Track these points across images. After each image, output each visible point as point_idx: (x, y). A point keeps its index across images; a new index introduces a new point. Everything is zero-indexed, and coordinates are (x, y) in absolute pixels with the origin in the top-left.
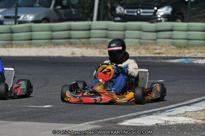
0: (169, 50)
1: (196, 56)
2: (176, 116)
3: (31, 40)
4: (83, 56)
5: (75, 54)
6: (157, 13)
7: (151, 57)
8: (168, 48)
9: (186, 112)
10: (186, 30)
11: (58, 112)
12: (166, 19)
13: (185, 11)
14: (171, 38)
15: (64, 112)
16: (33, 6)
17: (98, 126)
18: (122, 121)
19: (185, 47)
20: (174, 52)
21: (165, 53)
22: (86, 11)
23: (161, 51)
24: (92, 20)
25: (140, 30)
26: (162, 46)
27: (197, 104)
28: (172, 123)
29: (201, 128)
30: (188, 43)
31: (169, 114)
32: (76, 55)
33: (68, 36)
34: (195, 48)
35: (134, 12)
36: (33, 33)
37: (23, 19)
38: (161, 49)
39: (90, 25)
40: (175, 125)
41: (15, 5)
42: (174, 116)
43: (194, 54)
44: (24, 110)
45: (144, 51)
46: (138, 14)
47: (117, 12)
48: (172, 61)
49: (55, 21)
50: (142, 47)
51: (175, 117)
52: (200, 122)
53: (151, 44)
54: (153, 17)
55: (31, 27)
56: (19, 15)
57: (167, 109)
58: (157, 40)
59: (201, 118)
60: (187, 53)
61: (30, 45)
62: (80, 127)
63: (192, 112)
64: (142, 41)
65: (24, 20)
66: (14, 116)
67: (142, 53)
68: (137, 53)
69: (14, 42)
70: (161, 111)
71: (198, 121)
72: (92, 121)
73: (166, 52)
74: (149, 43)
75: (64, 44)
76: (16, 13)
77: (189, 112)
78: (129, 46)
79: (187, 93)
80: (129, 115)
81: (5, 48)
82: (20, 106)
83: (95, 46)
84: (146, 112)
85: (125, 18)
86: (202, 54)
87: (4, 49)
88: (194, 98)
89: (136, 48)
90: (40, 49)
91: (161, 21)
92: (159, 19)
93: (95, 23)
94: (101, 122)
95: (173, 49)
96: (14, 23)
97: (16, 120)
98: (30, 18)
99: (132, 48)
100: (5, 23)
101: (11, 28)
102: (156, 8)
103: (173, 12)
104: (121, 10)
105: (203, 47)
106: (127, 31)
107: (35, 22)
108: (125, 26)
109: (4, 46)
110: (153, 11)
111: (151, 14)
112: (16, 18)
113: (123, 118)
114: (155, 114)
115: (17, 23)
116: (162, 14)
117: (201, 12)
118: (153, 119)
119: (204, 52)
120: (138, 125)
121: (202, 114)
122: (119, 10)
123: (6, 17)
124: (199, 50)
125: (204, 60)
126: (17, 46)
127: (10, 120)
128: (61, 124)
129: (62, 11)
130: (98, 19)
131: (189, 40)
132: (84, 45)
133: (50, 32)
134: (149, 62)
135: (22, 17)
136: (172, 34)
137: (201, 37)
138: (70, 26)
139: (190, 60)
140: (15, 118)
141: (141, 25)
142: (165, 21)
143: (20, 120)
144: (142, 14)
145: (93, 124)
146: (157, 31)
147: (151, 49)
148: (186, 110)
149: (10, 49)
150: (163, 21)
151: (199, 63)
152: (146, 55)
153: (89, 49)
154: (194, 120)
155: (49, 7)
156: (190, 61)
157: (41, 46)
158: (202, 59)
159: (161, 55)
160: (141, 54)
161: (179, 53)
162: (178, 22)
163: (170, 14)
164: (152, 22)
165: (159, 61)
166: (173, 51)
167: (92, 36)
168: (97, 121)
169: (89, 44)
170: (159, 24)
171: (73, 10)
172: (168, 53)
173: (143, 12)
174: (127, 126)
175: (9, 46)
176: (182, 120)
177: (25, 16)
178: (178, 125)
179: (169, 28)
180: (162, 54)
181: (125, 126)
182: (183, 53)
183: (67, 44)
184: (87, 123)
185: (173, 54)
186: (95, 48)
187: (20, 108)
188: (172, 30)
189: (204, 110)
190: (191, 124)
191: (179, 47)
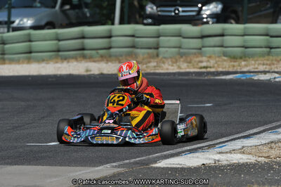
0: (219, 63)
1: (256, 70)
2: (230, 152)
3: (30, 52)
4: (102, 74)
5: (90, 71)
6: (202, 12)
7: (194, 73)
8: (217, 59)
9: (243, 147)
10: (242, 34)
11: (68, 151)
12: (215, 20)
13: (240, 9)
14: (222, 46)
16: (31, 7)
17: (122, 169)
18: (156, 162)
19: (241, 58)
20: (226, 65)
21: (213, 67)
22: (105, 12)
23: (208, 64)
24: (113, 24)
26: (210, 57)
27: (258, 136)
28: (225, 163)
29: (264, 170)
30: (246, 53)
31: (220, 150)
32: (92, 73)
33: (80, 47)
34: (256, 59)
35: (171, 11)
36: (33, 43)
37: (19, 24)
38: (208, 61)
39: (110, 31)
40: (229, 165)
41: (7, 6)
42: (227, 153)
43: (253, 67)
44: (21, 150)
45: (185, 65)
46: (176, 14)
47: (148, 12)
48: (223, 77)
49: (62, 27)
50: (182, 60)
51: (229, 155)
52: (262, 160)
53: (195, 54)
54: (197, 17)
55: (29, 35)
56: (12, 19)
57: (217, 144)
58: (203, 49)
59: (264, 155)
60: (245, 66)
61: (29, 60)
62: (98, 171)
63: (251, 146)
64: (182, 50)
65: (19, 26)
66: (8, 159)
67: (183, 67)
68: (176, 68)
69: (6, 56)
70: (210, 147)
71: (260, 159)
72: (114, 162)
73: (216, 65)
74: (192, 54)
75: (75, 58)
76: (9, 16)
77: (248, 147)
78: (165, 58)
79: (244, 120)
80: (165, 153)
82: (16, 144)
83: (118, 59)
84: (188, 148)
85: (158, 20)
86: (265, 66)
88: (254, 128)
89: (174, 60)
90: (43, 64)
91: (207, 23)
92: (205, 20)
93: (118, 28)
94: (127, 164)
95: (225, 61)
96: (6, 30)
97: (11, 164)
98: (29, 22)
99: (169, 60)
101: (2, 37)
102: (200, 5)
103: (223, 10)
104: (152, 8)
105: (266, 57)
106: (161, 38)
107: (34, 28)
108: (158, 30)
110: (196, 9)
111: (194, 13)
112: (9, 23)
113: (156, 157)
114: (200, 150)
115: (11, 30)
116: (208, 12)
117: (263, 9)
118: (198, 157)
119: (267, 64)
120: (178, 166)
121: (266, 149)
122: (150, 9)
124: (260, 62)
125: (268, 75)
126: (12, 61)
127: (2, 164)
128: (72, 168)
129: (71, 13)
130: (122, 22)
131: (246, 48)
132: (103, 58)
133: (56, 42)
134: (193, 80)
135: (17, 22)
136: (223, 41)
137: (263, 44)
138: (83, 32)
139: (248, 76)
140: (10, 161)
141: (180, 30)
142: (213, 23)
143: (16, 164)
144: (181, 14)
145: (116, 167)
146: (203, 37)
147: (195, 61)
148: (242, 145)
150: (211, 23)
151: (261, 79)
152: (188, 70)
153: (110, 64)
154: (255, 158)
155: (54, 7)
156: (248, 77)
157: (43, 60)
158: (265, 74)
159: (209, 70)
160: (181, 68)
161: (234, 66)
162: (231, 23)
163: (219, 12)
164: (195, 25)
165: (206, 78)
166: (225, 63)
167: (113, 45)
168: (121, 163)
169: (110, 56)
170: (205, 26)
171: (86, 10)
172: (218, 66)
173: (183, 11)
174: (163, 168)
176: (237, 158)
177: (21, 20)
178: (233, 165)
179: (219, 32)
180: (210, 67)
181: (159, 168)
182: (239, 66)
183: (80, 57)
184: (108, 165)
185: (225, 67)
186: (117, 62)
187: (16, 147)
188: (222, 35)
189: (268, 144)
190: (251, 164)
191: (234, 58)
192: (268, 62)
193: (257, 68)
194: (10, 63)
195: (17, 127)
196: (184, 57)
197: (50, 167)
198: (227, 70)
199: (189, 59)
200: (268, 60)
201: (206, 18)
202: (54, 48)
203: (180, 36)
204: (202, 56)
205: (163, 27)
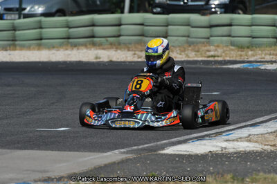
0: (227, 52)
1: (262, 60)
2: (237, 140)
3: (41, 39)
4: (111, 61)
5: (100, 58)
6: (211, 2)
7: (202, 61)
8: (225, 49)
9: (250, 135)
10: (250, 24)
11: (78, 137)
12: (223, 10)
14: (229, 36)
15: (85, 137)
17: (130, 155)
18: (163, 149)
19: (248, 48)
20: (233, 55)
21: (221, 56)
23: (216, 53)
24: (122, 12)
25: (188, 25)
26: (218, 46)
27: (265, 124)
28: (231, 150)
29: (269, 158)
30: (253, 42)
31: (226, 137)
32: (101, 60)
33: (90, 34)
34: (263, 49)
35: (180, 1)
36: (44, 30)
37: (29, 11)
38: (216, 50)
39: (120, 19)
40: (235, 153)
42: (233, 140)
43: (260, 56)
44: (31, 135)
45: (194, 53)
46: (184, 3)
47: (157, 2)
48: (231, 66)
49: (73, 14)
50: (190, 48)
51: (235, 143)
52: (268, 148)
53: (203, 43)
54: (205, 7)
55: (40, 22)
56: (24, 6)
57: (224, 132)
58: (211, 38)
59: (270, 143)
60: (251, 55)
61: (40, 47)
62: (106, 157)
63: (257, 135)
64: (190, 39)
65: (31, 13)
66: (18, 143)
67: (191, 55)
68: (184, 56)
69: (17, 43)
70: (217, 134)
71: (266, 147)
72: (123, 148)
73: (223, 54)
74: (200, 42)
75: (85, 45)
77: (254, 135)
78: (173, 46)
79: (251, 109)
80: (173, 140)
81: (6, 50)
82: (26, 129)
83: (127, 46)
84: (196, 135)
85: (167, 9)
86: (271, 56)
87: (5, 52)
88: (260, 117)
89: (182, 49)
90: (53, 51)
91: (216, 12)
92: (213, 10)
93: (127, 17)
94: (135, 150)
95: (232, 50)
96: (17, 16)
97: (20, 148)
98: (40, 9)
100: (5, 17)
101: (13, 23)
105: (273, 48)
106: (170, 27)
107: (45, 15)
108: (167, 19)
109: (5, 48)
111: (203, 3)
112: (20, 10)
113: (164, 144)
114: (208, 138)
115: (22, 17)
116: (217, 3)
118: (205, 145)
119: (273, 54)
120: (185, 153)
121: (272, 137)
123: (7, 9)
124: (267, 52)
125: (274, 64)
126: (22, 47)
127: (12, 149)
128: (81, 153)
130: (131, 11)
131: (253, 38)
132: (112, 46)
133: (67, 29)
134: (201, 68)
135: (28, 9)
136: (230, 31)
137: (270, 34)
138: (93, 20)
139: (255, 65)
140: (19, 145)
141: (189, 19)
142: (221, 13)
143: (25, 148)
144: (190, 3)
145: (124, 153)
146: (211, 26)
147: (203, 50)
148: (249, 133)
149: (12, 52)
150: (219, 13)
151: (267, 68)
152: (196, 59)
153: (119, 51)
154: (261, 147)
156: (255, 67)
157: (53, 47)
158: (272, 64)
159: (216, 59)
160: (189, 57)
161: (241, 56)
162: (239, 14)
163: (228, 2)
164: (203, 14)
165: (214, 66)
166: (232, 52)
167: (122, 33)
168: (130, 149)
169: (119, 44)
170: (213, 16)
172: (226, 56)
173: (192, 1)
174: (171, 155)
175: (12, 47)
176: (244, 146)
177: (32, 8)
178: (240, 152)
179: (227, 22)
180: (218, 56)
181: (167, 155)
182: (246, 55)
183: (90, 44)
184: (116, 151)
185: (233, 57)
186: (126, 50)
187: (26, 132)
188: (230, 25)
189: (274, 132)
190: (257, 152)
191: (241, 47)
192: (275, 52)
193: (264, 58)
194: (21, 50)
195: (27, 112)
196: (192, 46)
197: (59, 152)
198: (234, 59)
199: (197, 48)
200: (274, 50)
201: (215, 8)
202: (64, 36)
203: (189, 25)
204: (210, 46)
205: (172, 16)
